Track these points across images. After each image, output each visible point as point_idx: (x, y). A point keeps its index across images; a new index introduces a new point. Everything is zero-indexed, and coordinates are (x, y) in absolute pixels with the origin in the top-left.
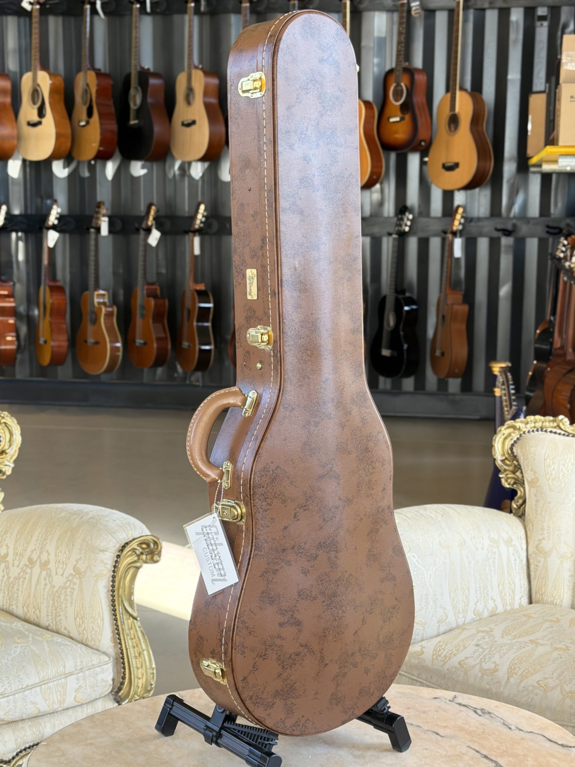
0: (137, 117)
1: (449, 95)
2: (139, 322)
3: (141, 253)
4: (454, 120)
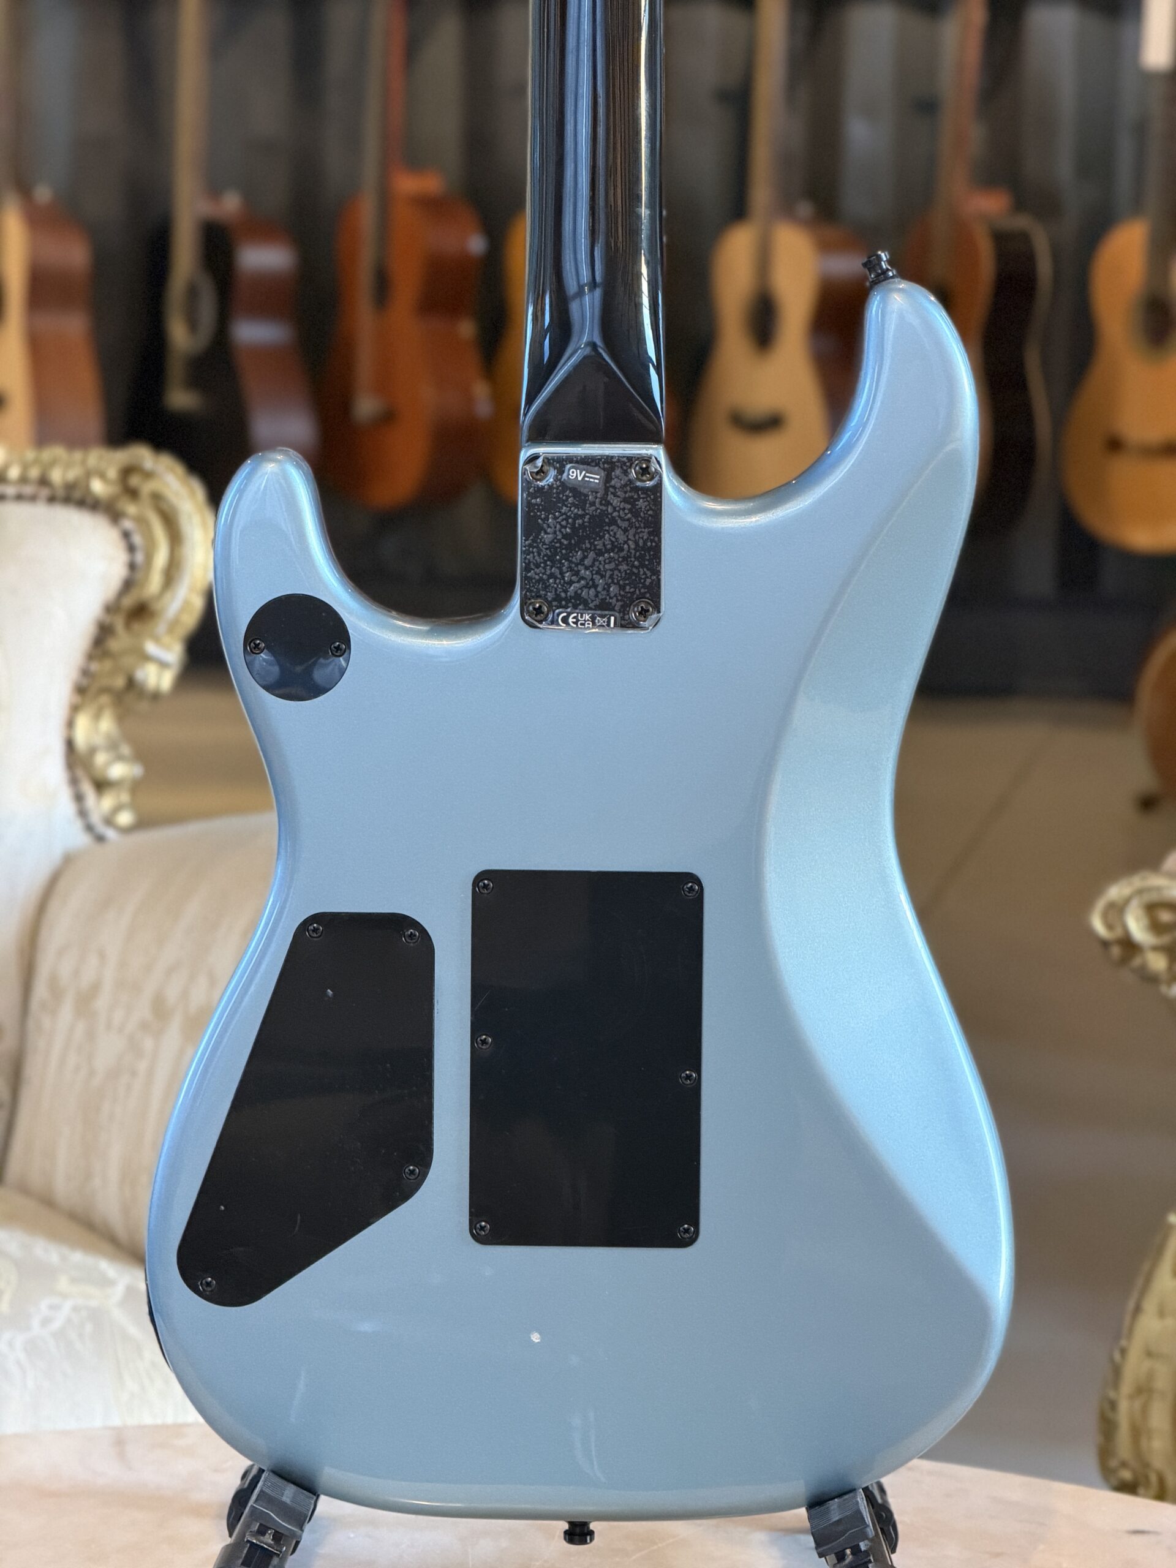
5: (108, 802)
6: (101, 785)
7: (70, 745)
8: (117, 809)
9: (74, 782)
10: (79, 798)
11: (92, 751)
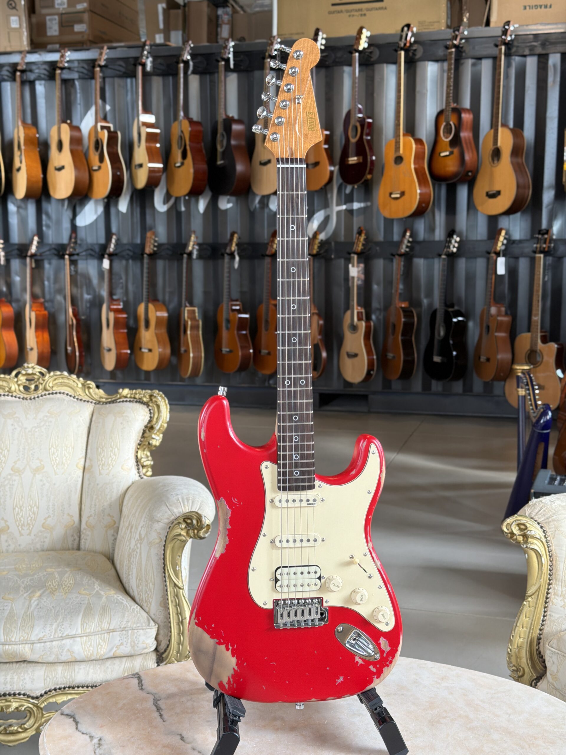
0: (223, 159)
1: (492, 131)
2: (225, 334)
3: (226, 275)
4: (497, 153)
5: (144, 470)
6: (143, 467)
7: (137, 456)
8: (147, 472)
9: (138, 465)
10: (138, 469)
11: (142, 458)
